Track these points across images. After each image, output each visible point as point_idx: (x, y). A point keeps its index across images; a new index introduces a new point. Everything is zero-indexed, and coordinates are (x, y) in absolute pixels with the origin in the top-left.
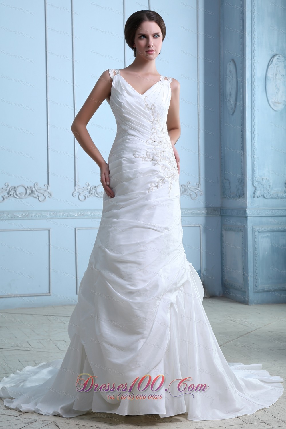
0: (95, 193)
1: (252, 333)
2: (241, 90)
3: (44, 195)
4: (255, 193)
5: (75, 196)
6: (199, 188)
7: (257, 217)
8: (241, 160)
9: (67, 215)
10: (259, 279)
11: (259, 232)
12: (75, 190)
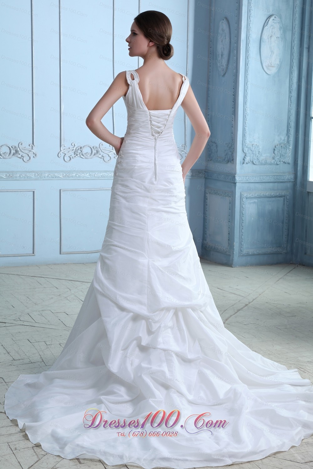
0: (81, 154)
3: (28, 155)
4: (245, 159)
5: (61, 156)
6: (184, 149)
7: (246, 183)
8: (233, 125)
9: (52, 177)
10: (245, 245)
11: (247, 198)
12: (61, 150)
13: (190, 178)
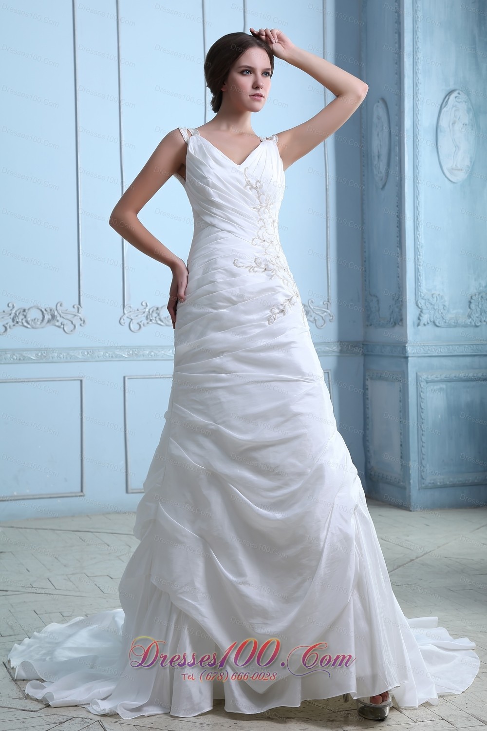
0: (157, 319)
1: (418, 560)
2: (397, 148)
3: (72, 322)
4: (421, 318)
5: (124, 323)
6: (328, 309)
7: (424, 357)
8: (398, 263)
9: (110, 356)
10: (428, 466)
11: (427, 382)
12: (124, 314)
13: (338, 354)
